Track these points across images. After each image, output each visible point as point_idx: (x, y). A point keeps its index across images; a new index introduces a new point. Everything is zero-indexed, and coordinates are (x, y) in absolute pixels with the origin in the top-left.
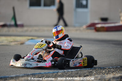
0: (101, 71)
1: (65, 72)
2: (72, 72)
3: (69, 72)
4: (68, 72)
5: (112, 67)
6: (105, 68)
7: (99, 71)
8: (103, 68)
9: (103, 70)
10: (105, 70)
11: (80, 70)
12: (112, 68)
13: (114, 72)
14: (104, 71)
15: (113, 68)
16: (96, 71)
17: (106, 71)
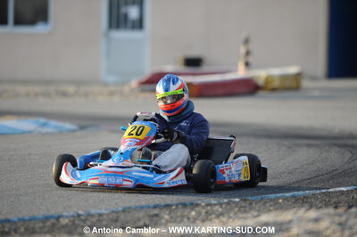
0: (185, 214)
1: (79, 215)
2: (100, 215)
3: (93, 216)
4: (89, 215)
5: (216, 202)
6: (197, 205)
7: (179, 214)
8: (192, 204)
9: (192, 209)
10: (197, 209)
11: (124, 211)
12: (215, 205)
13: (222, 214)
14: (193, 213)
15: (221, 205)
16: (170, 213)
17: (200, 213)
